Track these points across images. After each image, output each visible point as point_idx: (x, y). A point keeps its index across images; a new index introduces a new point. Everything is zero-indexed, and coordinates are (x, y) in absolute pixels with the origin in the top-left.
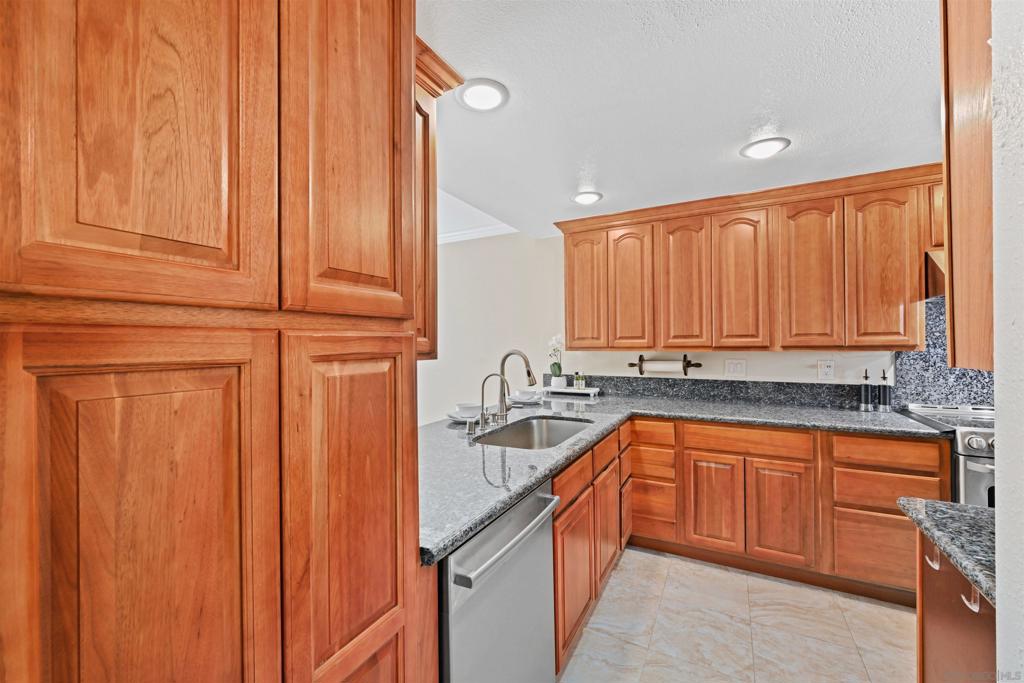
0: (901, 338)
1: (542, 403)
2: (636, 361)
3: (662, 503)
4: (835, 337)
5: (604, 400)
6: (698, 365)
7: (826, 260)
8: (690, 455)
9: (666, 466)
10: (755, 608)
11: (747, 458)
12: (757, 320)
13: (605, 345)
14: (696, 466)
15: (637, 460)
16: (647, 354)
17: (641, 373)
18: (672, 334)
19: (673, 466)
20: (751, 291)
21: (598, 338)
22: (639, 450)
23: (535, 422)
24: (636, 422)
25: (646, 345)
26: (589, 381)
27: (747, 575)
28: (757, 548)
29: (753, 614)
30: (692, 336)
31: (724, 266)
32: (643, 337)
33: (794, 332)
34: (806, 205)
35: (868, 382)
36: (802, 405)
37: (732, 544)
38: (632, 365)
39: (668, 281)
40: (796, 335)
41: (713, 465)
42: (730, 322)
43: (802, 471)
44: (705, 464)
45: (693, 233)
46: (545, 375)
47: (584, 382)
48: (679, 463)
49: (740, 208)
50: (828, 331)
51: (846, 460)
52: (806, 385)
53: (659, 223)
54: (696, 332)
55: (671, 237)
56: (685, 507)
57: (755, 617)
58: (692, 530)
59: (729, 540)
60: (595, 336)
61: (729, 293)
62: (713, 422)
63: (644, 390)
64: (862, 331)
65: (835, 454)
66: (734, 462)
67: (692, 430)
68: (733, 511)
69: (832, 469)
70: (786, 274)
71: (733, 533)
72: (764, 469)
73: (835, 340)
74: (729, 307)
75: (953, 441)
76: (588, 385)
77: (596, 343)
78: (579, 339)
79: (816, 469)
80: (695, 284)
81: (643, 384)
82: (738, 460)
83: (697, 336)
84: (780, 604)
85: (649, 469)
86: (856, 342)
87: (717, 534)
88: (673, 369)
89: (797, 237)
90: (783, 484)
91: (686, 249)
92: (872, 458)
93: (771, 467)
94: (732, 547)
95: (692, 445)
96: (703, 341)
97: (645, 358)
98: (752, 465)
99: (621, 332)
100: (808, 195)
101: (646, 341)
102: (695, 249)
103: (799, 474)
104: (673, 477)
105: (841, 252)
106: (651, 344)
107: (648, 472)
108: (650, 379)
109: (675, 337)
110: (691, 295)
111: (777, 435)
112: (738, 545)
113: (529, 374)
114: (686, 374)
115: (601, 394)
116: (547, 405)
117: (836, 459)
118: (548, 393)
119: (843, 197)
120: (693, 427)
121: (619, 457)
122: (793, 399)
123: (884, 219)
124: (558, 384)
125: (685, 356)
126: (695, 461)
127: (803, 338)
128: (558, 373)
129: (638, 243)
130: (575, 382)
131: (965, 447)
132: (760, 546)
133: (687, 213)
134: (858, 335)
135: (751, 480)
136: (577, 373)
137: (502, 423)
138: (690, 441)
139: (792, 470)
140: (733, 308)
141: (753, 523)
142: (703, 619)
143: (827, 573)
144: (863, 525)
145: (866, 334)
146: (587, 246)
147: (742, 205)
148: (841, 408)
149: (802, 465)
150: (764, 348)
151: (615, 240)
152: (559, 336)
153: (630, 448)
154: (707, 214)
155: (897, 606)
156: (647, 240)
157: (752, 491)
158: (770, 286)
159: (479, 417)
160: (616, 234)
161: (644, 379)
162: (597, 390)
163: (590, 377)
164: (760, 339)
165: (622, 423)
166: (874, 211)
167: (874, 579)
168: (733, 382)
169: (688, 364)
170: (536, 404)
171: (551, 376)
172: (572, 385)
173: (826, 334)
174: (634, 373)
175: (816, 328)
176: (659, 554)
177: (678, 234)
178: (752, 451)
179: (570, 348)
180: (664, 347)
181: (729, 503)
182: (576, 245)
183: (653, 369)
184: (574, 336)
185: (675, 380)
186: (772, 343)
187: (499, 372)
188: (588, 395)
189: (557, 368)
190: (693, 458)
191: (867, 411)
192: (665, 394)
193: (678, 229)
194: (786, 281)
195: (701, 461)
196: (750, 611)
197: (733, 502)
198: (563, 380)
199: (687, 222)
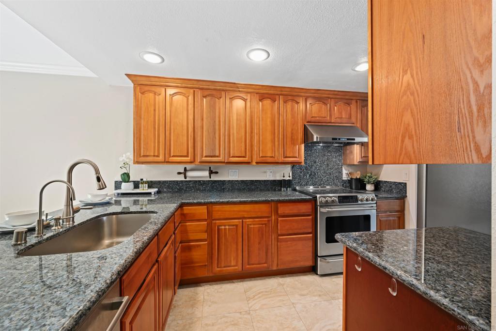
0: (297, 159)
1: (113, 202)
2: (182, 171)
3: (199, 255)
4: (276, 158)
5: (161, 195)
6: (217, 173)
7: (273, 123)
8: (215, 223)
9: (202, 232)
10: (250, 302)
11: (244, 220)
12: (246, 149)
13: (163, 161)
14: (219, 229)
15: (185, 231)
16: (188, 167)
17: (185, 178)
18: (204, 155)
19: (206, 231)
20: (243, 134)
21: (158, 156)
22: (186, 226)
23: (105, 218)
24: (184, 208)
25: (189, 161)
26: (151, 184)
27: (242, 281)
28: (248, 266)
29: (250, 305)
30: (215, 156)
31: (231, 120)
32: (187, 156)
33: (261, 156)
34: (266, 96)
35: (284, 178)
36: (261, 190)
37: (236, 267)
38: (179, 173)
39: (203, 124)
40: (262, 157)
41: (227, 227)
42: (234, 150)
43: (266, 222)
44: (223, 227)
45: (217, 99)
46: (116, 182)
47: (147, 185)
48: (210, 230)
49: (239, 91)
50: (274, 156)
51: (283, 214)
52: (262, 181)
53: (197, 90)
54: (217, 154)
55: (204, 99)
56: (212, 254)
57: (251, 307)
58: (216, 265)
59: (234, 265)
60: (156, 154)
61: (233, 134)
62: (228, 203)
63: (186, 188)
64: (285, 156)
65: (279, 212)
66: (238, 223)
67: (216, 209)
68: (237, 249)
69: (278, 219)
70: (258, 127)
71: (237, 262)
72: (251, 225)
73: (276, 160)
74: (233, 141)
75: (316, 201)
76: (149, 187)
77: (156, 159)
78: (144, 156)
79: (272, 220)
80: (217, 127)
81: (186, 185)
82: (239, 222)
83: (218, 156)
84: (259, 293)
85: (192, 236)
86: (283, 160)
87: (229, 265)
88: (203, 175)
89: (263, 110)
90: (259, 231)
91: (212, 107)
92: (291, 212)
93: (254, 223)
94: (236, 269)
95: (217, 217)
96: (221, 159)
97: (187, 169)
98: (246, 223)
99: (173, 153)
100: (267, 91)
101: (189, 158)
102: (217, 108)
103: (265, 224)
104: (206, 238)
105: (278, 120)
106: (192, 160)
107: (191, 238)
108: (190, 181)
109: (206, 156)
110: (215, 134)
111: (257, 206)
112: (239, 268)
113: (99, 179)
114: (210, 178)
115: (158, 192)
116: (118, 203)
117: (279, 214)
118: (118, 194)
119: (279, 95)
120: (217, 207)
121: (174, 233)
122: (258, 187)
123: (292, 109)
124: (126, 187)
125: (210, 168)
126: (218, 226)
127: (264, 158)
128: (127, 180)
129: (185, 99)
130: (140, 185)
131: (320, 203)
132: (248, 265)
133: (213, 87)
134: (284, 158)
135: (245, 231)
136: (142, 180)
137: (67, 225)
138: (216, 215)
139: (263, 223)
140: (235, 142)
141: (246, 254)
142: (227, 322)
143: (275, 269)
144: (289, 243)
145: (286, 157)
146: (151, 95)
147: (240, 89)
148: (275, 190)
149: (266, 219)
150: (248, 163)
151: (170, 95)
152: (128, 154)
153: (180, 225)
154: (223, 90)
155: (299, 274)
156: (191, 98)
157: (246, 237)
158: (252, 132)
159: (35, 224)
160: (170, 91)
161: (186, 181)
162: (157, 189)
163: (151, 182)
164: (247, 159)
165: (177, 210)
166: (289, 105)
167: (292, 266)
168: (233, 181)
169: (211, 172)
170: (108, 204)
171: (121, 182)
172: (138, 188)
173: (272, 157)
174: (181, 178)
175: (269, 154)
176: (197, 286)
177: (208, 98)
178: (246, 216)
179: (137, 162)
180: (200, 162)
181: (235, 246)
182: (143, 93)
183: (193, 175)
184: (140, 154)
185: (204, 181)
186: (252, 161)
187: (66, 180)
188: (150, 193)
189: (126, 177)
190: (217, 224)
191: (284, 191)
192: (199, 189)
193: (208, 95)
194: (258, 131)
195: (221, 226)
196: (248, 304)
197: (237, 245)
198: (131, 185)
199: (214, 92)
